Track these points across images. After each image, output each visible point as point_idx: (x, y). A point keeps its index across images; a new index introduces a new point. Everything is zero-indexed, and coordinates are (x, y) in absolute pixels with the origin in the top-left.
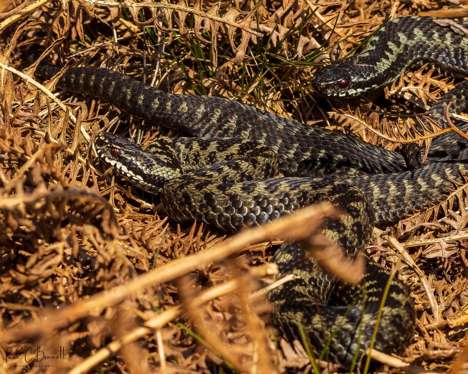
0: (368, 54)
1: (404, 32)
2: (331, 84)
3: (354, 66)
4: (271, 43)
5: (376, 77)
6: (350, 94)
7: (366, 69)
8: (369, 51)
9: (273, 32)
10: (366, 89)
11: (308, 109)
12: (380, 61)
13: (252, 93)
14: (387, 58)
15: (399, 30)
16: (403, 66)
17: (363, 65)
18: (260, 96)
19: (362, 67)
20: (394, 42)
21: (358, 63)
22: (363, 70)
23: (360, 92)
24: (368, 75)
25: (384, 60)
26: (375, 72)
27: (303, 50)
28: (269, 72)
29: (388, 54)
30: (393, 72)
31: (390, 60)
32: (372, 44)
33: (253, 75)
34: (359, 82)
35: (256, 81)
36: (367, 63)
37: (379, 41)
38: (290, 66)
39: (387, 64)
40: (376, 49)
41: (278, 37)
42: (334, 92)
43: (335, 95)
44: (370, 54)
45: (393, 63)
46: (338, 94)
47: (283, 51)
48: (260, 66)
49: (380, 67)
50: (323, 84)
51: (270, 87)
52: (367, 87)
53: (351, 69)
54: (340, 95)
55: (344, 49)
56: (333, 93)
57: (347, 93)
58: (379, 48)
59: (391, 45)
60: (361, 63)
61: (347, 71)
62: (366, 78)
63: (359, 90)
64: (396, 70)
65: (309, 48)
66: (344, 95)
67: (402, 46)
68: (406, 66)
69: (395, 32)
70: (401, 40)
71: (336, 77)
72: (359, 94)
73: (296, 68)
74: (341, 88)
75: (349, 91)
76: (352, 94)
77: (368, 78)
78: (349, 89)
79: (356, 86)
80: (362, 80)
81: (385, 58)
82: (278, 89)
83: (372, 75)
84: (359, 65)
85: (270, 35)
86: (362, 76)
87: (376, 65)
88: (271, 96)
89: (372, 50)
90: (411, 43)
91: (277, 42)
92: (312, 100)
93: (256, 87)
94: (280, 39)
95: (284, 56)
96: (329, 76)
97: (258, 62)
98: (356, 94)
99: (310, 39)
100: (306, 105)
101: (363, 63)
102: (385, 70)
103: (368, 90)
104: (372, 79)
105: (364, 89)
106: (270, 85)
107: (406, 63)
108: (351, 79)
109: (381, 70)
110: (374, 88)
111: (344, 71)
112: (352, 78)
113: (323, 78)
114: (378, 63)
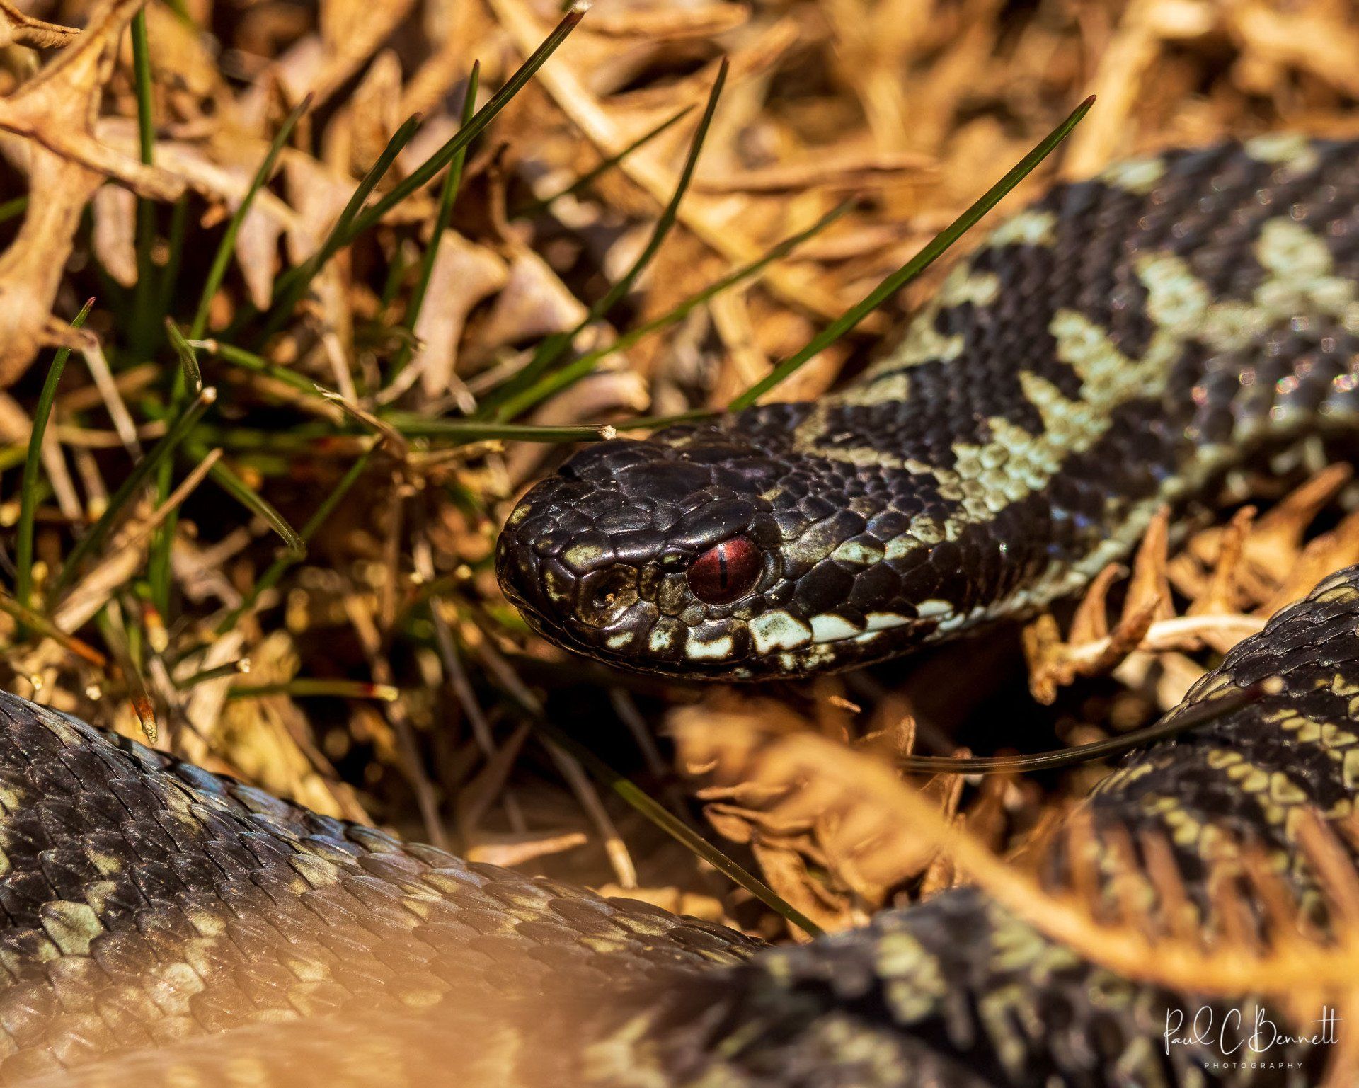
0: (897, 389)
1: (1186, 252)
2: (639, 563)
3: (796, 458)
4: (235, 281)
5: (944, 546)
6: (763, 645)
7: (880, 484)
8: (910, 371)
9: (247, 203)
10: (877, 621)
11: (481, 763)
12: (976, 438)
13: (90, 633)
14: (1031, 421)
15: (1157, 241)
16: (1148, 489)
17: (860, 457)
18: (148, 653)
19: (850, 469)
20: (1102, 317)
21: (822, 441)
22: (859, 489)
23: (834, 644)
24: (898, 526)
25: (1003, 432)
26: (943, 510)
27: (462, 346)
28: (209, 484)
29: (1039, 392)
30: (1070, 526)
31: (1055, 438)
32: (944, 323)
33: (98, 506)
34: (831, 566)
35: (119, 552)
36: (893, 447)
37: (995, 307)
38: (367, 443)
39: (1024, 462)
40: (962, 360)
41: (282, 243)
42: (653, 624)
43: (659, 641)
44: (915, 388)
45: (1071, 463)
46: (680, 638)
47: (312, 342)
48: (148, 445)
49: (975, 485)
50: (582, 556)
51: (212, 604)
52: (882, 609)
53: (777, 473)
54: (695, 650)
55: (746, 343)
56: (643, 630)
57: (743, 641)
58: (986, 356)
59: (1078, 340)
60: (845, 444)
61: (753, 488)
62: (881, 547)
63: (829, 627)
64: (1095, 510)
65: (504, 325)
66: (721, 648)
67: (1162, 351)
68: (1172, 485)
69: (1116, 253)
70: (1157, 308)
71: (676, 514)
72: (823, 653)
73: (401, 465)
74: (707, 598)
75: (755, 626)
76: (777, 649)
77: (896, 549)
78: (758, 608)
79: (806, 594)
80: (852, 551)
81: (1014, 422)
82: (272, 622)
83: (920, 531)
84: (832, 454)
85: (225, 226)
86: (853, 528)
87: (949, 461)
88: (224, 650)
89: (935, 366)
90: (1233, 331)
91: (277, 278)
92: (511, 699)
93: (118, 593)
94: (301, 252)
95: (324, 378)
96: (621, 507)
97: (139, 418)
98: (802, 650)
99: (508, 261)
100: (465, 732)
101: (859, 441)
102: (1012, 507)
103: (887, 632)
104: (919, 554)
105: (861, 624)
106: (216, 585)
107: (1173, 468)
108: (777, 540)
109: (981, 505)
110: (931, 626)
111: (730, 480)
112: (785, 532)
113: (585, 520)
114: (963, 452)
